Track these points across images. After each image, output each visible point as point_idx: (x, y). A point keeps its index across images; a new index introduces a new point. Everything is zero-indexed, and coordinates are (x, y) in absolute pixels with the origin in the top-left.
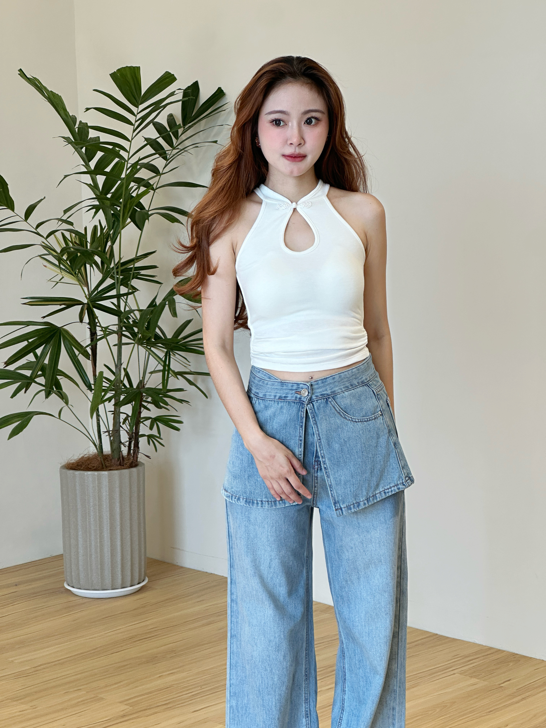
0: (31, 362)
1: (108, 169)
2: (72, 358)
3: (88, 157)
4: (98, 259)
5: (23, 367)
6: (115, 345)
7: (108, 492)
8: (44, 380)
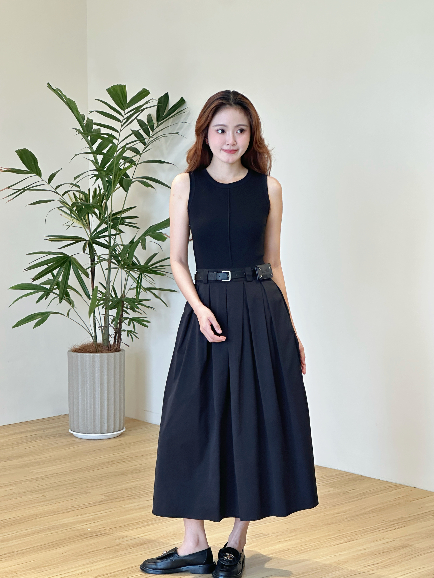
0: (51, 280)
1: (105, 151)
2: (78, 277)
3: (92, 142)
4: (97, 211)
5: (45, 283)
6: (106, 269)
7: (99, 367)
8: (59, 292)
